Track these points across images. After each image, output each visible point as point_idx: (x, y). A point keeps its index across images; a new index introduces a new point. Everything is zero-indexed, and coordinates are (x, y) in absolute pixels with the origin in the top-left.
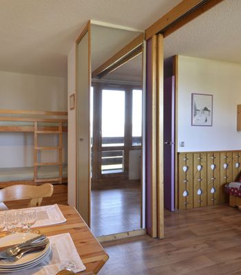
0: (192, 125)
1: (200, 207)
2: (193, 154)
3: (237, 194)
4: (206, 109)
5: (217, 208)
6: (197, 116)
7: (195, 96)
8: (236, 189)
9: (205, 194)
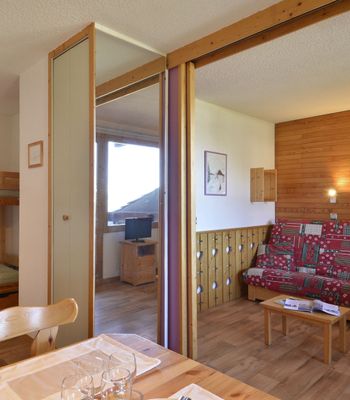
0: (205, 194)
1: (216, 306)
2: (207, 233)
3: (260, 284)
4: (220, 173)
5: (235, 305)
6: (211, 181)
7: (208, 154)
8: (258, 277)
9: (220, 287)
